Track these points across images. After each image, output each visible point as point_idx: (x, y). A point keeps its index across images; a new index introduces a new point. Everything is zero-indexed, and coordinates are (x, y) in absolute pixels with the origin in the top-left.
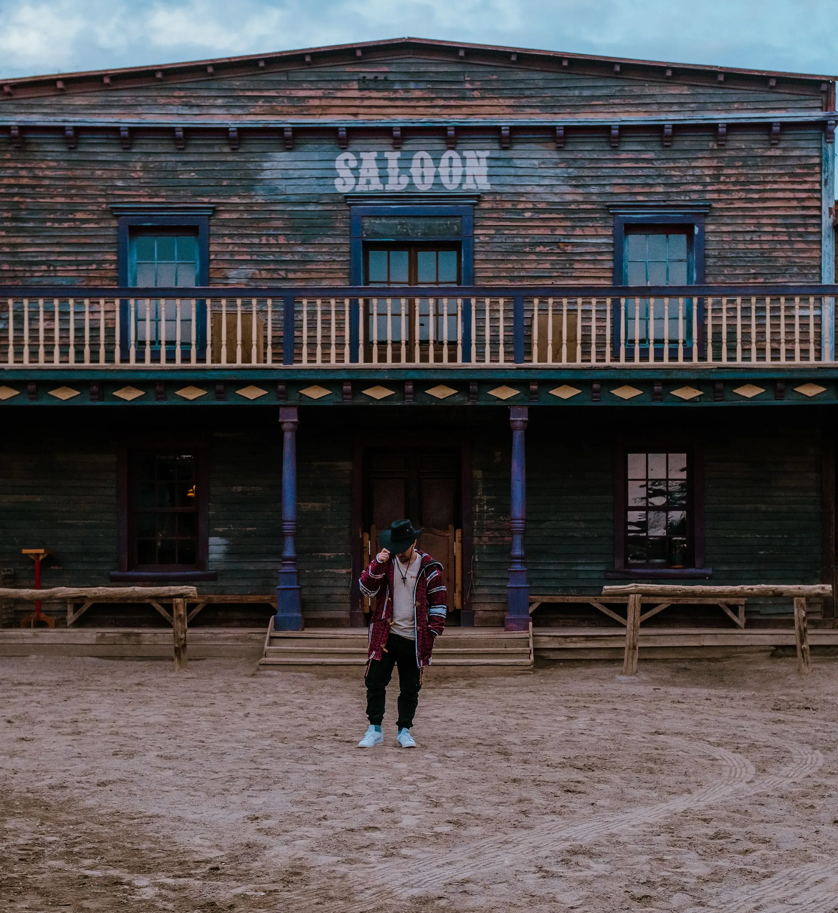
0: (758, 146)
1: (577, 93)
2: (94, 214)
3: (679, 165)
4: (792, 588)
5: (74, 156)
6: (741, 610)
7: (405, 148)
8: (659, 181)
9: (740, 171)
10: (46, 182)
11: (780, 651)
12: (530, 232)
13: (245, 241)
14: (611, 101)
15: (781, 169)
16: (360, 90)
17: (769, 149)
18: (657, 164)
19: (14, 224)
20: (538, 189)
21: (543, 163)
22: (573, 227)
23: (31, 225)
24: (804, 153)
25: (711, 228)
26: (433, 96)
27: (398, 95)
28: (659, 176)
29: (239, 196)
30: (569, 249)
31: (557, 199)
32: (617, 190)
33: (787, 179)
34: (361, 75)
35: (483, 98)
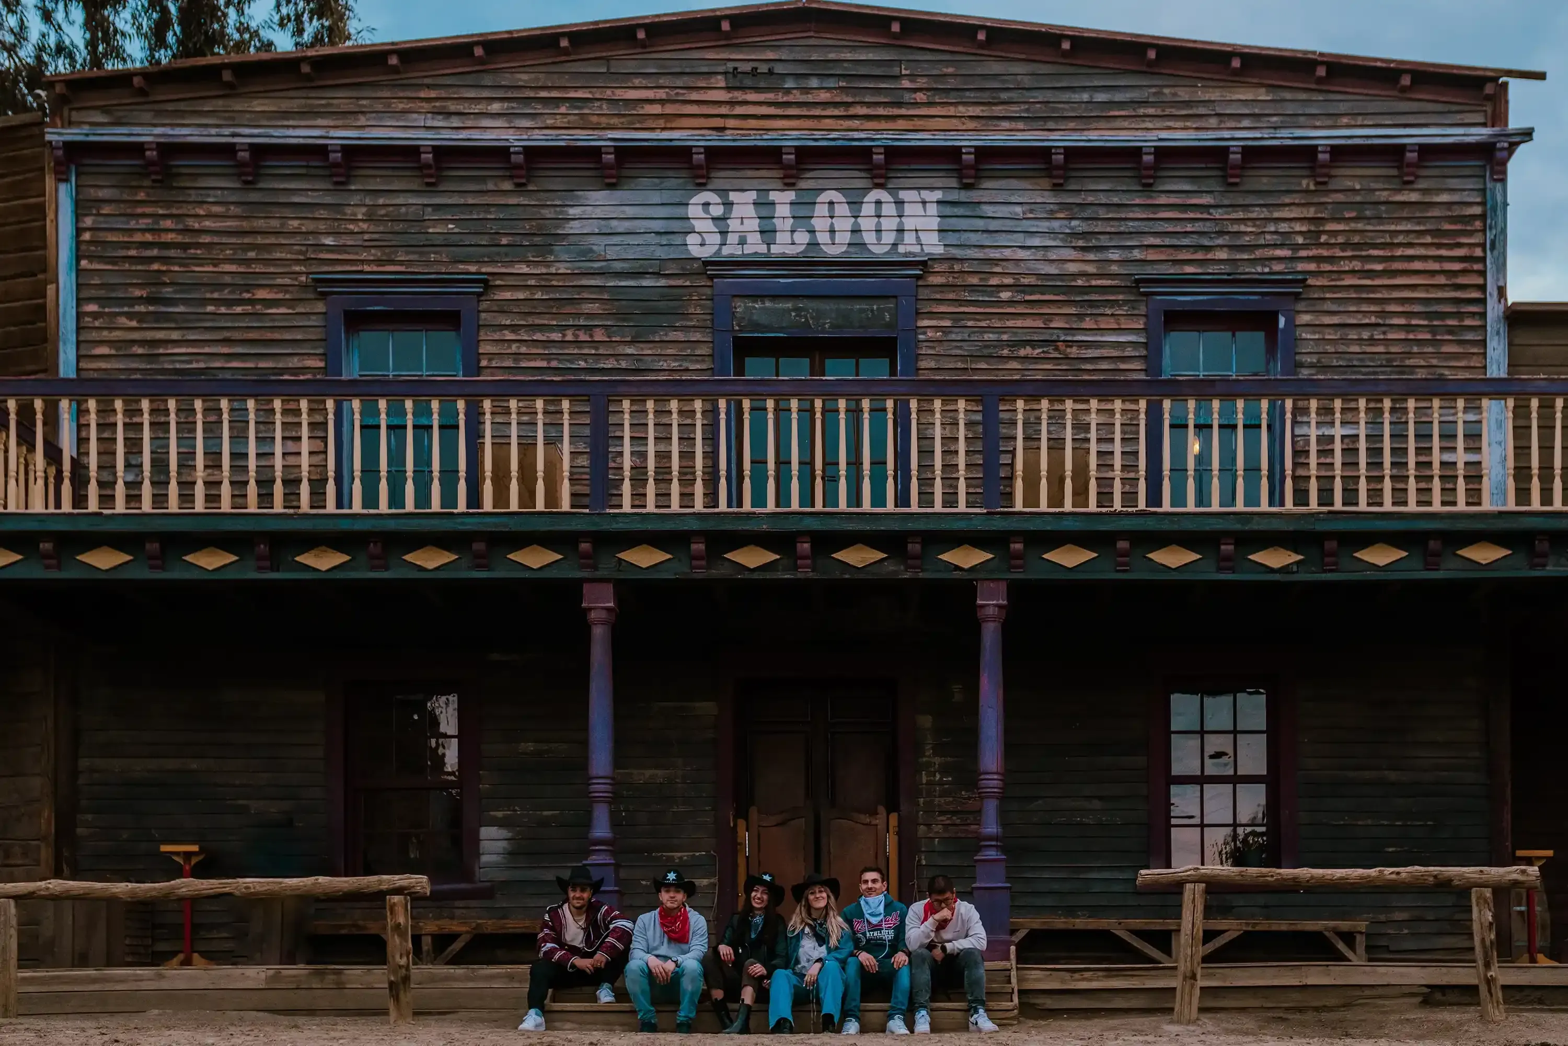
0: (1380, 186)
1: (1085, 97)
2: (286, 292)
3: (1254, 215)
4: (1470, 872)
5: (254, 197)
6: (1360, 941)
7: (803, 184)
8: (1220, 241)
9: (1353, 226)
10: (206, 239)
11: (1438, 996)
12: (1010, 323)
13: (538, 336)
14: (1141, 111)
15: (1419, 224)
16: (728, 89)
17: (1399, 191)
18: (1217, 214)
19: (151, 308)
20: (1022, 254)
21: (1031, 211)
22: (1081, 317)
23: (181, 309)
24: (1456, 198)
25: (1306, 318)
26: (850, 100)
27: (790, 98)
28: (1221, 233)
29: (528, 263)
30: (1074, 351)
31: (1052, 270)
32: (1152, 256)
33: (1429, 239)
34: (730, 65)
35: (930, 104)
